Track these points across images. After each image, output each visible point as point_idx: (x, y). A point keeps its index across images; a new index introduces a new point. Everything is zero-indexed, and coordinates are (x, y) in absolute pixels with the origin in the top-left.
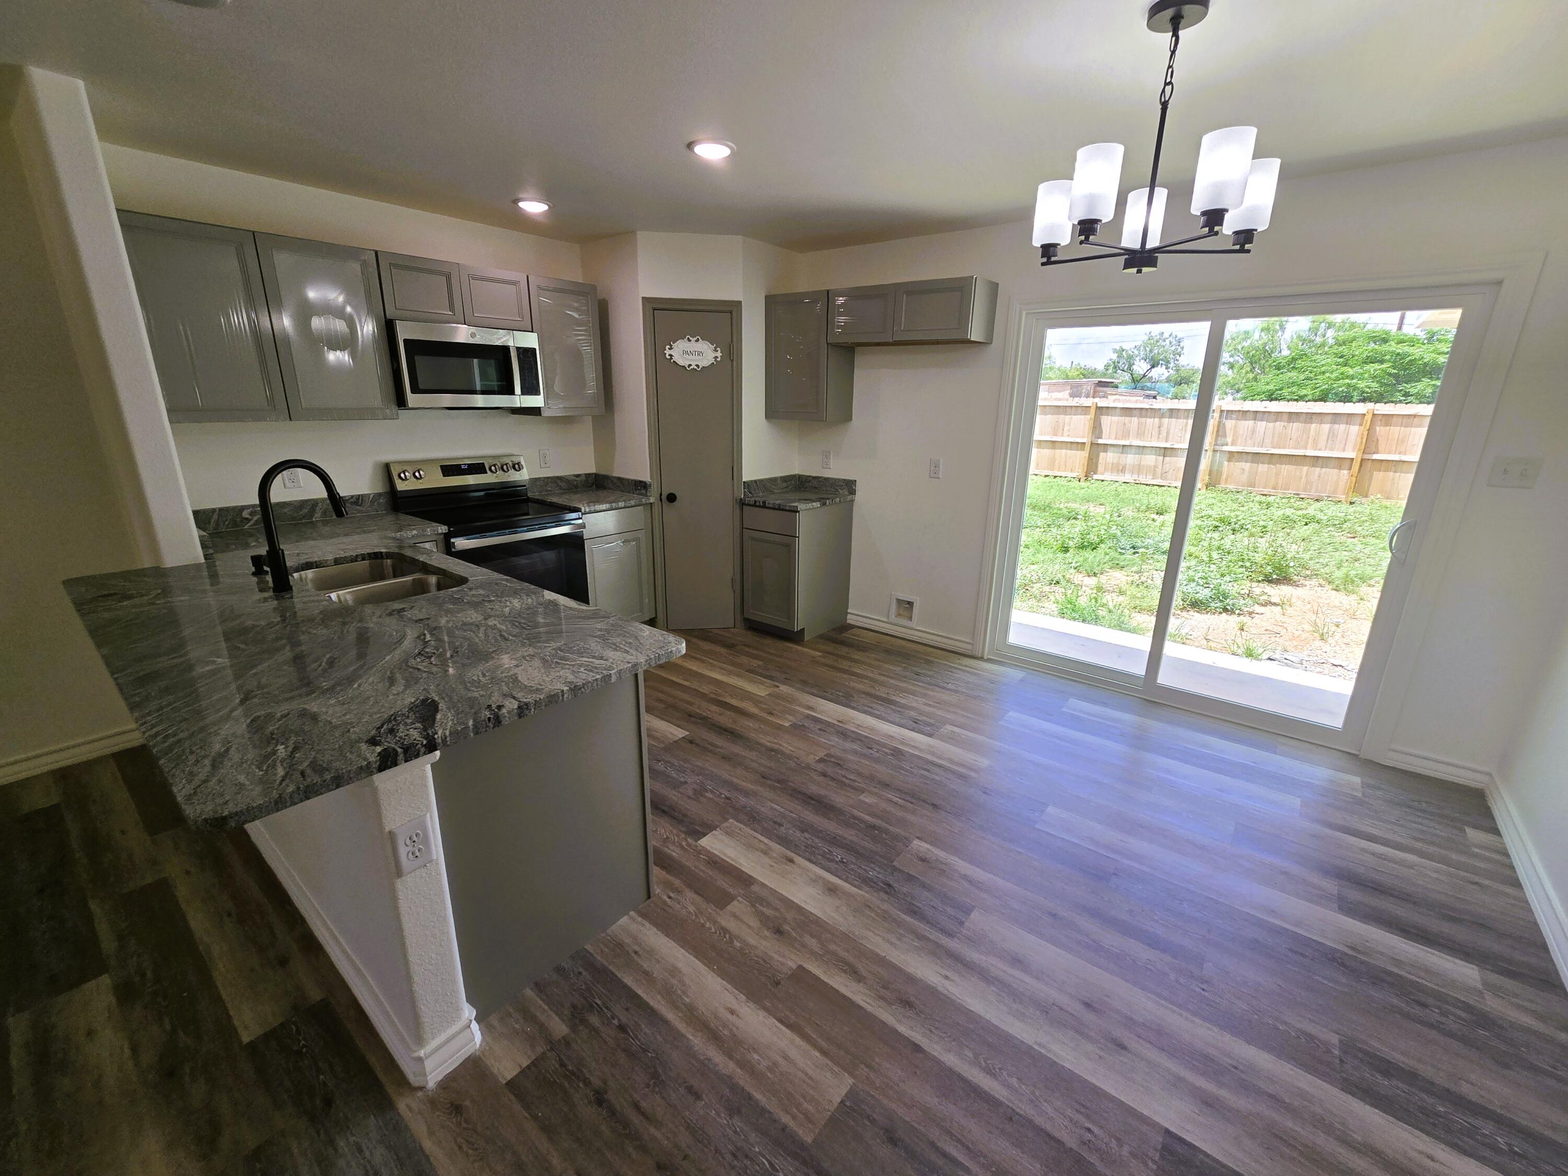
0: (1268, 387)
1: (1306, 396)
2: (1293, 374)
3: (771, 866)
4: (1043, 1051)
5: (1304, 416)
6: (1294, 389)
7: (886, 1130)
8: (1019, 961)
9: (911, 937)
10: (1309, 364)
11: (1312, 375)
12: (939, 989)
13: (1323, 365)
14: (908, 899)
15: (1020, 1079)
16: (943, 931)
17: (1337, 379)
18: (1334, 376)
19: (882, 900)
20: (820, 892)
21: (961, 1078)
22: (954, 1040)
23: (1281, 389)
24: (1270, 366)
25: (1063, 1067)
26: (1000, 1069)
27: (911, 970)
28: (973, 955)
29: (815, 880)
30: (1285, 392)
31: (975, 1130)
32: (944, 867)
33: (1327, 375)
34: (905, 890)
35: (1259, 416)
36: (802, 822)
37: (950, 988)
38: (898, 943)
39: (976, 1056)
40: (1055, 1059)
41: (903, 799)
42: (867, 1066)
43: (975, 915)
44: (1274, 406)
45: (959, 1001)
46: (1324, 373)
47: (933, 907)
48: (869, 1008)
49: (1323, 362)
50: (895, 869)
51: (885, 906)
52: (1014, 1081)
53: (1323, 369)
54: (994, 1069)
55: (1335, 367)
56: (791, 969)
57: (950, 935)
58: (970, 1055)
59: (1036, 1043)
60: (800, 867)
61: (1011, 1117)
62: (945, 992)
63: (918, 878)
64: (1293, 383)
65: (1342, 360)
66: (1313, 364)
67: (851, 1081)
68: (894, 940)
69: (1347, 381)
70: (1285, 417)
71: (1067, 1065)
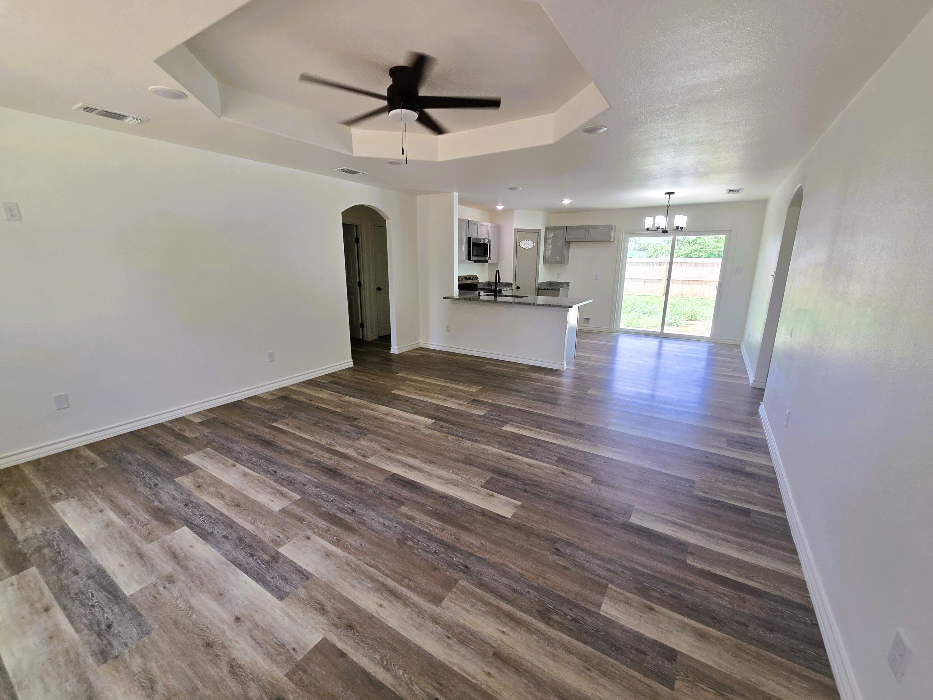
0: (686, 252)
1: (702, 256)
2: (696, 246)
5: (700, 264)
6: (697, 253)
10: (702, 242)
11: (704, 246)
13: (708, 242)
17: (714, 248)
18: (713, 247)
23: (691, 253)
24: (686, 242)
30: (693, 254)
33: (710, 246)
35: (683, 264)
44: (689, 260)
46: (709, 245)
49: (708, 241)
53: (708, 244)
55: (713, 243)
64: (696, 250)
65: (715, 240)
66: (704, 241)
69: (718, 249)
70: (693, 265)
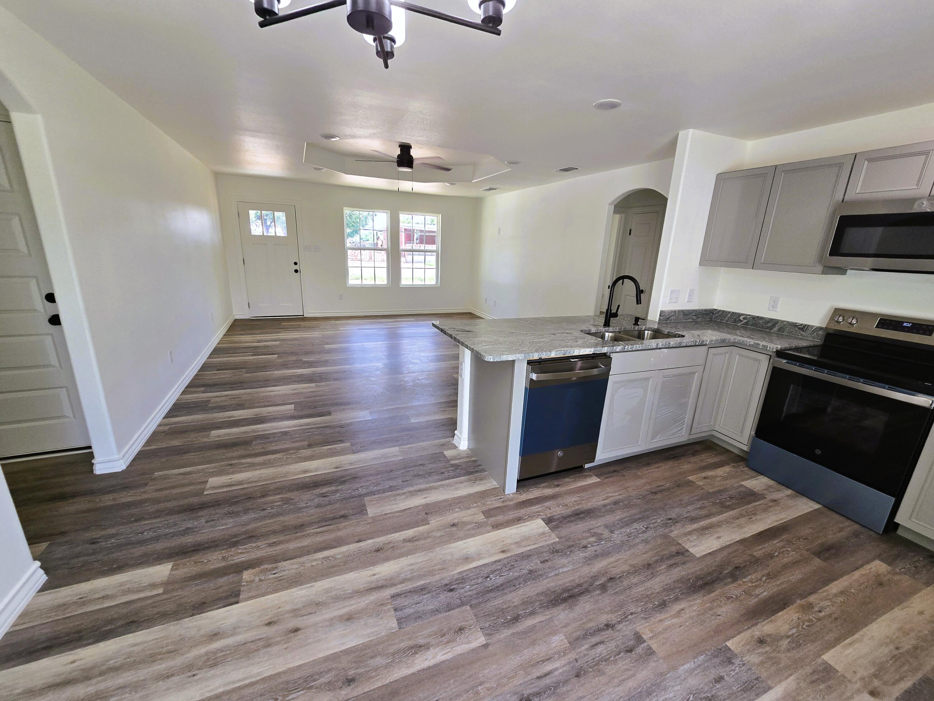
3: (503, 541)
4: (308, 585)
7: (347, 516)
8: (348, 619)
9: (409, 576)
12: (372, 567)
14: (434, 594)
15: (313, 566)
16: (398, 595)
19: (442, 579)
20: (469, 553)
21: (336, 547)
22: (349, 556)
25: (296, 587)
26: (323, 562)
27: (392, 562)
28: (374, 597)
29: (479, 556)
31: (319, 539)
32: (444, 639)
34: (442, 597)
36: (541, 575)
37: (368, 572)
38: (410, 568)
39: (335, 559)
40: (302, 587)
41: (546, 675)
42: (369, 523)
43: (394, 624)
45: (360, 571)
47: (418, 603)
48: (389, 536)
50: (462, 604)
51: (437, 577)
52: (314, 564)
54: (325, 561)
56: (430, 520)
57: (394, 597)
58: (338, 557)
59: (314, 586)
60: (494, 554)
61: (308, 553)
62: (368, 569)
63: (446, 612)
67: (370, 516)
68: (413, 567)
71: (295, 589)
